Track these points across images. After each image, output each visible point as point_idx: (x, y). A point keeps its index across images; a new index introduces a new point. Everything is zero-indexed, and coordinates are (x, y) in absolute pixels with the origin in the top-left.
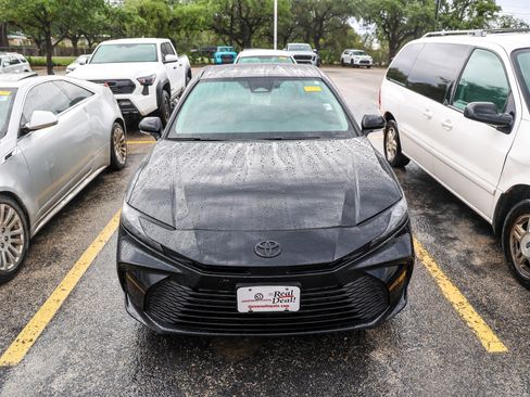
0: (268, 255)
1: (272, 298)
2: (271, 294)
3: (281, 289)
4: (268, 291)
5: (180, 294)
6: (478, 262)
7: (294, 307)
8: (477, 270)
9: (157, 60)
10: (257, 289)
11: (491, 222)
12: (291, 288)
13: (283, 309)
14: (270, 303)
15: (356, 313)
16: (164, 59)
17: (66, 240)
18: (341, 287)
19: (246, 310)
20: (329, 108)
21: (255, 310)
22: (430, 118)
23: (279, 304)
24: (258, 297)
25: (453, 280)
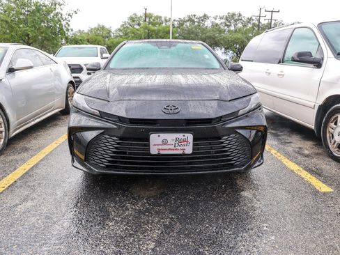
0: (171, 112)
1: (173, 143)
2: (173, 140)
3: (180, 136)
4: (171, 137)
5: (111, 143)
6: (307, 152)
7: (189, 150)
8: (307, 156)
9: (97, 56)
10: (164, 136)
11: (313, 127)
12: (187, 135)
13: (181, 152)
14: (172, 147)
15: (230, 160)
16: (102, 55)
17: (33, 142)
18: (221, 139)
19: (156, 152)
20: (207, 57)
21: (162, 152)
22: (269, 73)
23: (179, 148)
24: (164, 142)
25: (292, 160)
